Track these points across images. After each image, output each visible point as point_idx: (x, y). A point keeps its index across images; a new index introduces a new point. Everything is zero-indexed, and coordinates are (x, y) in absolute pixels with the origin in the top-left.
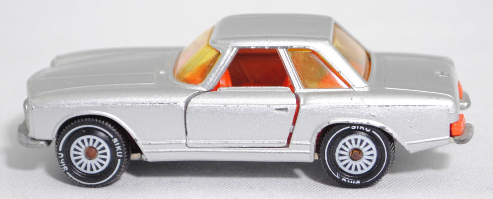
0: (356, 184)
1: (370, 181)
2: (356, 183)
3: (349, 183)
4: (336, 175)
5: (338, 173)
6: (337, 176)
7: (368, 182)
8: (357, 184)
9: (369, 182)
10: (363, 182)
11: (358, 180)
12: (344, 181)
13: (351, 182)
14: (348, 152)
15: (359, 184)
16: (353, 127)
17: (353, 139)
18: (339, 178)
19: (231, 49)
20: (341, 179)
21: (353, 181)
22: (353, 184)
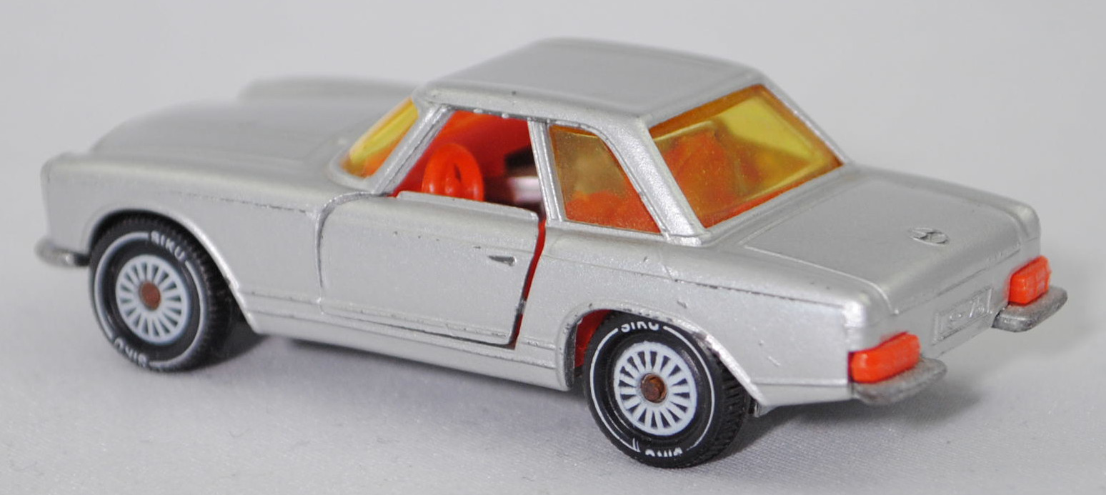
0: (676, 457)
1: (700, 443)
2: (675, 454)
3: (661, 457)
4: (632, 445)
5: (634, 440)
6: (634, 448)
7: (696, 447)
8: (678, 456)
9: (698, 445)
10: (688, 450)
11: (678, 447)
12: (650, 455)
13: (666, 455)
14: (635, 387)
15: (681, 454)
16: (625, 328)
17: (636, 355)
18: (638, 451)
19: (437, 107)
20: (644, 453)
21: (668, 452)
22: (669, 457)
